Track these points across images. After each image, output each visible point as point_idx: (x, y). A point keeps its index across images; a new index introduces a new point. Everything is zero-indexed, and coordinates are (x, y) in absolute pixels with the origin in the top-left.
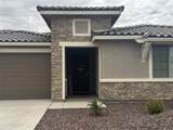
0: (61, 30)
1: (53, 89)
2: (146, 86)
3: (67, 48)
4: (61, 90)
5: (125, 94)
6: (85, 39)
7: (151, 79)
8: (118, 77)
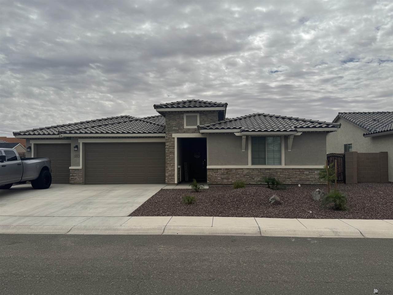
0: (174, 123)
1: (167, 174)
2: (245, 172)
3: (178, 139)
4: (174, 175)
5: (228, 179)
6: (194, 131)
7: (250, 166)
8: (222, 164)
